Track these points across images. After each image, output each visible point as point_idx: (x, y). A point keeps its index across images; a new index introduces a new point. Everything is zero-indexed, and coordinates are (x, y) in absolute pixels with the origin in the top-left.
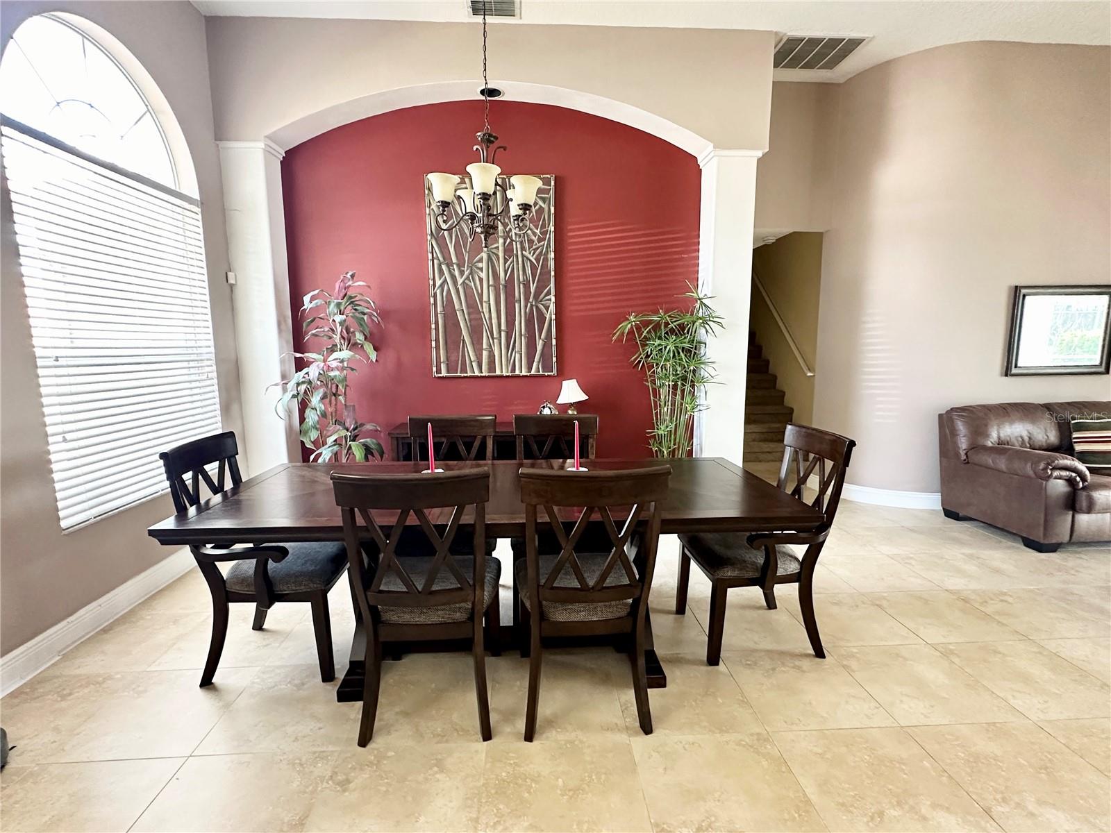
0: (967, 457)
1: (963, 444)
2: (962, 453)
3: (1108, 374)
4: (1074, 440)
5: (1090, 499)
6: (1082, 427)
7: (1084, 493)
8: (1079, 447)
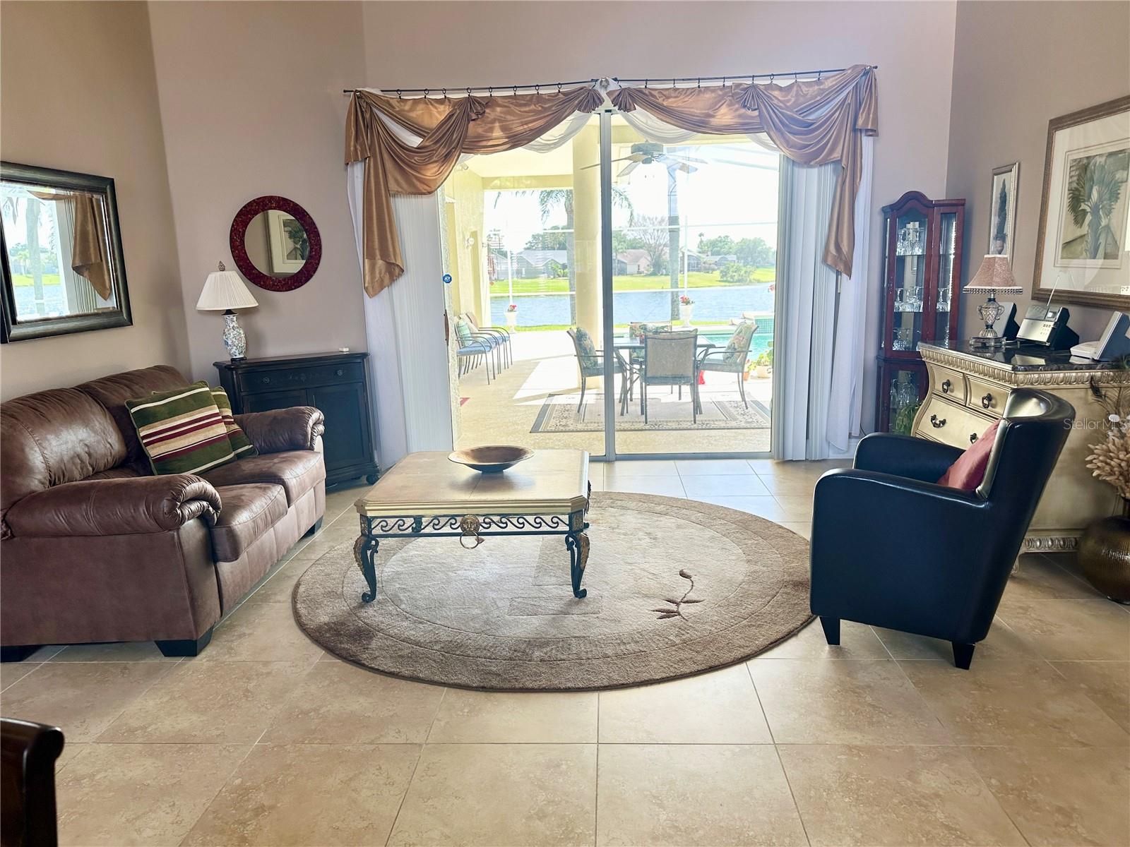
3: (132, 324)
4: (144, 441)
5: (232, 536)
6: (148, 417)
7: (224, 530)
8: (155, 451)
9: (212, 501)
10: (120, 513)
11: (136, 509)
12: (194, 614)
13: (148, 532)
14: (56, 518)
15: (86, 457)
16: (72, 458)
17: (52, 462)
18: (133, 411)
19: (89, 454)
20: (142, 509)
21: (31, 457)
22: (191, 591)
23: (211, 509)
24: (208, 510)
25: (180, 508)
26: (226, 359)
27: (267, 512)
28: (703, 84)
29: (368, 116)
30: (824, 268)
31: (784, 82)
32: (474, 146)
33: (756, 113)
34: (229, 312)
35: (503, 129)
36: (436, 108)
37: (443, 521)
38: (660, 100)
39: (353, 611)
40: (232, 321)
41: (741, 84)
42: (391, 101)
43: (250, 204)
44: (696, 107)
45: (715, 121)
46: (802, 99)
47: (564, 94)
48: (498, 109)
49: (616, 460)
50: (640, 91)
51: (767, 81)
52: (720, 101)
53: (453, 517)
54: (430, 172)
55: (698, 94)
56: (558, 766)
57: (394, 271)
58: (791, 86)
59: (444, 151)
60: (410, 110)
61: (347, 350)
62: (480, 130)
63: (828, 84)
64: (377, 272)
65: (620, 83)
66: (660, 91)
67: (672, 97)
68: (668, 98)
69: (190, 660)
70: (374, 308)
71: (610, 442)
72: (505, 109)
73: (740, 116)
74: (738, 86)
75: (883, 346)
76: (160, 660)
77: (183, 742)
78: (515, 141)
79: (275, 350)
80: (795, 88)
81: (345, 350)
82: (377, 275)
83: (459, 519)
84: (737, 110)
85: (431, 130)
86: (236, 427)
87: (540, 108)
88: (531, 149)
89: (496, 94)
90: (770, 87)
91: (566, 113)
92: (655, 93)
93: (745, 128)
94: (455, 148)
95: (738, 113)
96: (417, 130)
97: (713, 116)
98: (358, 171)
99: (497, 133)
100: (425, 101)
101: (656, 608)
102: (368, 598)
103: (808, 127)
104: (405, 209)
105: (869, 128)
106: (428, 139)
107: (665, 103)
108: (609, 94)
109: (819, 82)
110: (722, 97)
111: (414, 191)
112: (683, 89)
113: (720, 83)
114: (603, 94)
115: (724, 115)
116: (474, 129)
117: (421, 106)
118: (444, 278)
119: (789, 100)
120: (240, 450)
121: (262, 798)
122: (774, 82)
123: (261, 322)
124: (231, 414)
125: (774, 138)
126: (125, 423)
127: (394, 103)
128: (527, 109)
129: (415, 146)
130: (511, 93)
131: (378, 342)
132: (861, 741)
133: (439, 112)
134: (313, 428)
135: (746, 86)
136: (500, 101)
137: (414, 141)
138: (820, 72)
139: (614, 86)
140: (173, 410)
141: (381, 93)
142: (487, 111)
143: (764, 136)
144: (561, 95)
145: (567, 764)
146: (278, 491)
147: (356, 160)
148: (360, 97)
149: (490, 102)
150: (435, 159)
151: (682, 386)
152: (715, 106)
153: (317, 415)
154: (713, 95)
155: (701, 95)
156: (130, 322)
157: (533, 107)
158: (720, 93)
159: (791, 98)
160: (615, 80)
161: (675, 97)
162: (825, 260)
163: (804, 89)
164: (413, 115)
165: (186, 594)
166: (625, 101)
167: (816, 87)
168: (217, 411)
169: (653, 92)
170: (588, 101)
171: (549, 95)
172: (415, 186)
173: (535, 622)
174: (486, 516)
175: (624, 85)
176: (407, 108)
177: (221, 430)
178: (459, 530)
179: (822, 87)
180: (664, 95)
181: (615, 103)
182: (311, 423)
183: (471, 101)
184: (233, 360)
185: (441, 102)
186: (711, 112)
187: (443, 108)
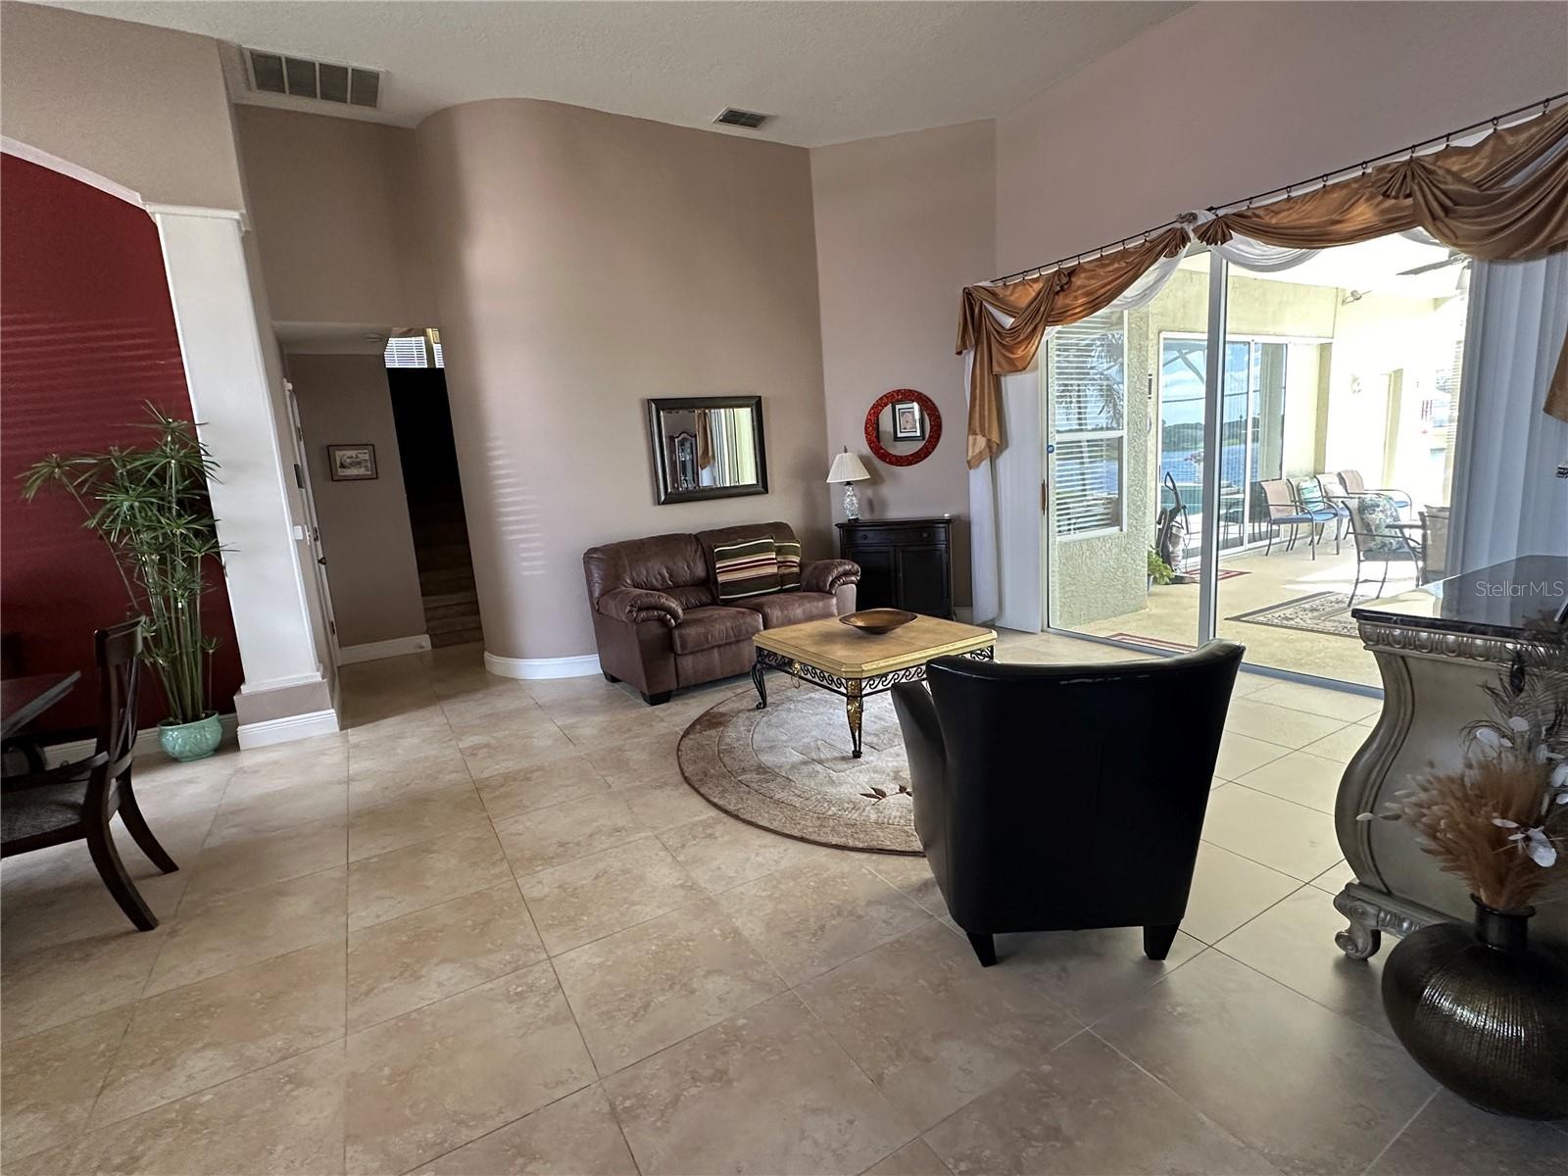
3: (767, 492)
4: (719, 570)
6: (723, 556)
8: (721, 578)
18: (718, 550)
28: (1332, 181)
29: (977, 311)
30: (1551, 419)
31: (1471, 140)
32: (1059, 317)
33: (1409, 201)
34: (849, 483)
35: (1085, 295)
36: (1030, 287)
38: (1267, 219)
40: (850, 491)
41: (1388, 165)
42: (996, 289)
43: (881, 399)
44: (1313, 216)
45: (1344, 228)
46: (1497, 158)
47: (1150, 242)
48: (1083, 275)
50: (1240, 215)
51: (1438, 147)
52: (1354, 198)
54: (1019, 351)
55: (1322, 198)
58: (1485, 141)
59: (1032, 327)
60: (1011, 294)
62: (1068, 301)
63: (1557, 118)
65: (1218, 212)
66: (1266, 208)
67: (1284, 210)
68: (1277, 213)
72: (1091, 274)
73: (1383, 212)
74: (1380, 170)
76: (641, 703)
78: (1094, 306)
80: (1492, 143)
81: (946, 515)
84: (1378, 204)
85: (1023, 308)
86: (794, 569)
87: (1124, 264)
89: (1083, 260)
90: (1449, 152)
91: (1143, 268)
92: (1261, 212)
93: (1394, 225)
94: (1042, 323)
95: (1379, 208)
96: (1013, 311)
97: (1340, 222)
98: (969, 357)
99: (1080, 300)
100: (1023, 282)
104: (1012, 384)
106: (1020, 318)
107: (1274, 221)
108: (1198, 229)
109: (1541, 119)
110: (1359, 192)
111: (1015, 368)
112: (1301, 196)
113: (1358, 173)
114: (1189, 229)
115: (1362, 214)
116: (1062, 300)
117: (1020, 288)
119: (1476, 165)
120: (788, 586)
122: (1453, 144)
124: (797, 561)
125: (1433, 231)
126: (708, 558)
127: (998, 291)
128: (1110, 268)
129: (1009, 327)
130: (1098, 255)
133: (1032, 291)
134: (838, 578)
135: (1396, 165)
136: (1087, 267)
137: (1008, 322)
138: (1548, 101)
139: (1206, 217)
141: (991, 285)
142: (1073, 280)
143: (1421, 230)
144: (1146, 244)
146: (756, 618)
149: (1072, 273)
150: (1022, 337)
152: (1346, 206)
154: (1345, 191)
155: (1326, 196)
156: (765, 491)
157: (1116, 265)
158: (1355, 186)
159: (1482, 161)
160: (1210, 210)
161: (1288, 210)
164: (1012, 298)
166: (1218, 231)
167: (1535, 130)
168: (773, 557)
169: (1257, 212)
170: (1172, 243)
171: (1135, 247)
172: (1013, 365)
175: (1221, 213)
176: (1008, 293)
177: (773, 570)
179: (1547, 126)
180: (1273, 211)
181: (1201, 238)
183: (1061, 272)
184: (849, 520)
185: (1035, 280)
186: (1335, 217)
187: (1037, 286)
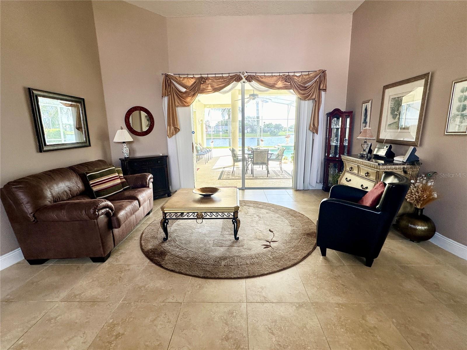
0: (35, 218)
1: (28, 209)
2: (30, 216)
3: (91, 146)
4: (91, 185)
5: (118, 220)
6: (93, 177)
7: (115, 218)
8: (95, 189)
9: (110, 208)
10: (75, 214)
11: (81, 212)
12: (104, 248)
13: (86, 220)
14: (53, 215)
15: (69, 192)
16: (63, 193)
17: (54, 194)
18: (88, 175)
19: (70, 191)
20: (84, 212)
21: (45, 193)
22: (102, 240)
23: (110, 211)
24: (109, 212)
25: (97, 212)
26: (123, 157)
27: (132, 211)
28: (273, 74)
29: (169, 82)
30: (309, 131)
31: (298, 74)
32: (202, 91)
33: (289, 83)
34: (124, 143)
35: (212, 87)
36: (191, 80)
37: (190, 214)
38: (260, 79)
39: (160, 245)
40: (125, 146)
41: (285, 75)
42: (177, 77)
43: (131, 109)
44: (271, 81)
45: (277, 86)
46: (303, 80)
47: (231, 76)
48: (210, 81)
49: (245, 189)
50: (254, 76)
51: (293, 74)
52: (278, 80)
53: (194, 213)
54: (188, 99)
55: (272, 77)
56: (232, 313)
57: (177, 130)
58: (300, 75)
59: (193, 93)
60: (182, 80)
61: (162, 154)
62: (204, 87)
63: (311, 75)
64: (171, 130)
65: (248, 73)
66: (260, 76)
68: (262, 78)
69: (102, 264)
70: (171, 141)
71: (243, 183)
72: (212, 81)
73: (284, 84)
74: (284, 75)
75: (326, 155)
76: (91, 263)
77: (94, 302)
78: (216, 90)
79: (139, 154)
80: (301, 76)
81: (161, 154)
82: (171, 131)
83: (196, 214)
84: (283, 83)
85: (189, 86)
86: (124, 180)
87: (223, 81)
88: (220, 93)
89: (209, 76)
90: (294, 76)
91: (231, 82)
92: (259, 77)
93: (286, 88)
94: (196, 92)
95: (284, 83)
96: (185, 87)
97: (276, 84)
98: (166, 99)
99: (210, 88)
100: (187, 78)
101: (263, 244)
102: (165, 239)
103: (305, 88)
104: (180, 111)
105: (324, 88)
106: (189, 89)
107: (262, 80)
108: (245, 77)
109: (308, 75)
110: (279, 79)
111: (183, 105)
112: (267, 76)
113: (278, 74)
114: (243, 76)
115: (280, 84)
116: (202, 86)
117: (186, 79)
118: (192, 132)
119: (299, 80)
120: (125, 188)
121: (119, 329)
122: (295, 74)
123: (135, 146)
124: (123, 176)
125: (295, 91)
126: (85, 180)
127: (178, 78)
128: (219, 81)
129: (184, 91)
130: (214, 76)
131: (172, 153)
132: (342, 301)
133: (191, 81)
134: (149, 180)
136: (211, 78)
137: (184, 90)
138: (309, 71)
139: (246, 74)
140: (102, 175)
141: (173, 75)
142: (206, 81)
143: (292, 91)
144: (229, 77)
145: (235, 312)
146: (136, 203)
147: (165, 96)
148: (167, 76)
149: (207, 78)
150: (190, 95)
151: (263, 166)
152: (277, 81)
153: (151, 176)
154: (276, 78)
155: (273, 78)
156: (90, 145)
157: (221, 80)
158: (278, 77)
159: (300, 79)
160: (246, 72)
161: (265, 78)
162: (309, 129)
163: (304, 77)
164: (183, 82)
165: (100, 241)
166: (249, 79)
167: (308, 76)
168: (117, 175)
169: (258, 76)
170: (238, 78)
171: (226, 77)
172: (183, 104)
173: (222, 249)
174: (205, 213)
175: (249, 74)
176: (181, 80)
177: (119, 181)
178: (196, 217)
179: (309, 76)
181: (246, 79)
182: (148, 179)
183: (202, 78)
184: (125, 158)
185: (192, 78)
186: (276, 83)
187: (193, 81)
